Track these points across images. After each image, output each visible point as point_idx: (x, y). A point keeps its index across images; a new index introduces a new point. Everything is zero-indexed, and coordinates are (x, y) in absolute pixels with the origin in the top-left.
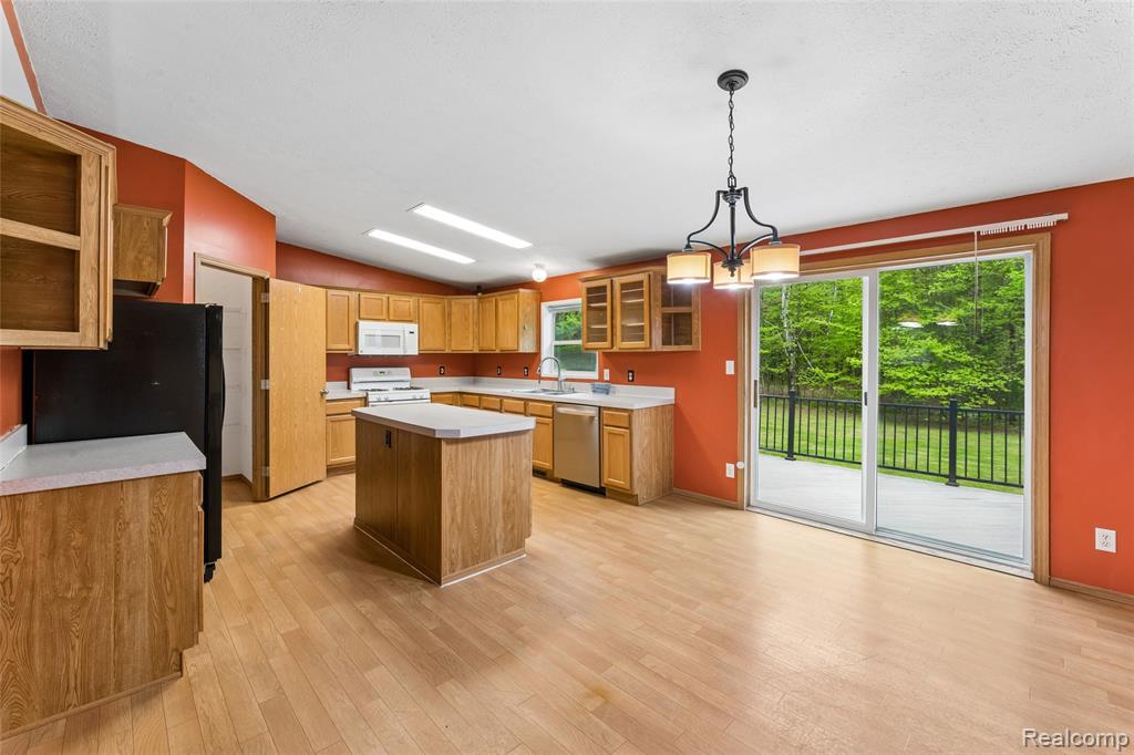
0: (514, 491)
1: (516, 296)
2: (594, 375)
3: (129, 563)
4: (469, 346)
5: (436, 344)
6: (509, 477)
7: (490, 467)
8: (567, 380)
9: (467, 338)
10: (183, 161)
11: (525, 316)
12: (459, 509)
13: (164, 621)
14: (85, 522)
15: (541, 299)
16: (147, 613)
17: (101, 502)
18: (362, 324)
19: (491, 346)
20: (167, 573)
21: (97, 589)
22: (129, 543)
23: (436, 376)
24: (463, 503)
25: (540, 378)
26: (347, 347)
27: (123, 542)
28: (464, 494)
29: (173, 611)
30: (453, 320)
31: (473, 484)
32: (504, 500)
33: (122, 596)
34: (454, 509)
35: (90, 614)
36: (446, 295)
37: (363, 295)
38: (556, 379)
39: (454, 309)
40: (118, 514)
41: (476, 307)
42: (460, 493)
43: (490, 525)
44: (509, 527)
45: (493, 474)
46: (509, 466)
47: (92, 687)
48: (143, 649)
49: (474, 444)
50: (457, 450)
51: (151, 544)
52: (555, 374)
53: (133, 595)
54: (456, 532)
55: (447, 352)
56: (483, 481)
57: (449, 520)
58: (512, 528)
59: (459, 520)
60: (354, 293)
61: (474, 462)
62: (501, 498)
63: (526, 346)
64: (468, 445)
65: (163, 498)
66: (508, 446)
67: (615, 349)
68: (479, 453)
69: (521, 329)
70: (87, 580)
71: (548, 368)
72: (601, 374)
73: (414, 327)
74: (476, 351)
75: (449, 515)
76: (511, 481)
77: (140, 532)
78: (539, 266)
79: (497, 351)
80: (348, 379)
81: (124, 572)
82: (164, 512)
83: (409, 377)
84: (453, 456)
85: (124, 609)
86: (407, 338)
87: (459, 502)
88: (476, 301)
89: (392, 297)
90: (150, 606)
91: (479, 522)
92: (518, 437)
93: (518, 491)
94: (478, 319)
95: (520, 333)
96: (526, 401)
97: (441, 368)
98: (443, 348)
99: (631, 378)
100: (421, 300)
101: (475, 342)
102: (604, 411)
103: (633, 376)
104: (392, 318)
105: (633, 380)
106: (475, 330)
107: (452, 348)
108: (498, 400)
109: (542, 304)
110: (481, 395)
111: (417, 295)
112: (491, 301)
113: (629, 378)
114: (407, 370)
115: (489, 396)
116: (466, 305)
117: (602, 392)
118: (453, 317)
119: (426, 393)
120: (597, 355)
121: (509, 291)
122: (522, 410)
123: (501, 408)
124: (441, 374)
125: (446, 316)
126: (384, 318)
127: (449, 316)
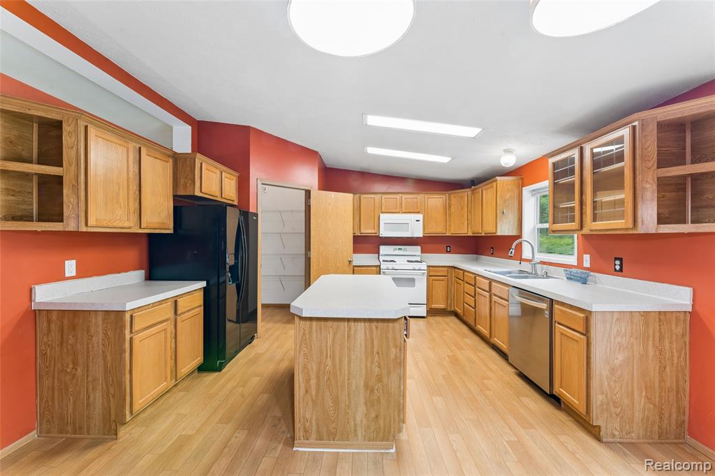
0: (379, 379)
1: (495, 184)
2: (572, 260)
3: (93, 359)
4: (464, 230)
5: (438, 229)
6: (372, 363)
7: (349, 349)
9: (463, 224)
10: (248, 128)
11: (505, 202)
12: (313, 382)
13: (109, 401)
14: (74, 330)
15: (523, 185)
16: (101, 393)
17: (81, 322)
18: (382, 216)
19: (488, 229)
20: (110, 372)
21: (79, 370)
22: (93, 348)
23: (443, 253)
24: (318, 378)
25: (521, 260)
26: (373, 231)
27: (90, 346)
28: (319, 370)
29: (114, 396)
30: (453, 210)
31: (329, 362)
32: (366, 386)
33: (90, 379)
34: (308, 381)
35: (76, 385)
36: (447, 191)
37: (384, 196)
39: (453, 202)
40: (88, 330)
41: (470, 198)
42: (314, 366)
43: (349, 407)
44: (373, 415)
45: (353, 357)
46: (372, 352)
47: (77, 425)
48: (99, 414)
49: (330, 323)
50: (311, 327)
51: (103, 352)
53: (95, 379)
54: (310, 403)
55: (448, 234)
56: (341, 362)
57: (303, 390)
58: (377, 417)
59: (314, 393)
60: (378, 195)
61: (330, 342)
62: (362, 383)
63: (505, 229)
64: (322, 323)
65: (109, 325)
66: (371, 332)
67: (586, 232)
68: (335, 334)
69: (499, 214)
70: (75, 363)
72: (580, 260)
73: (420, 217)
74: (470, 234)
75: (303, 385)
76: (377, 370)
77: (98, 343)
78: (508, 151)
79: (483, 235)
80: (378, 253)
81: (91, 364)
82: (109, 333)
83: (420, 253)
84: (307, 332)
85: (90, 387)
86: (413, 226)
87: (313, 376)
88: (470, 193)
89: (405, 197)
90: (102, 389)
91: (336, 402)
92: (386, 324)
93: (385, 379)
94: (471, 208)
95: (498, 217)
96: (491, 281)
97: (447, 247)
98: (444, 232)
99: (618, 268)
100: (427, 196)
101: (469, 226)
102: (556, 306)
103: (621, 265)
104: (403, 211)
105: (621, 270)
106: (469, 217)
107: (452, 232)
108: (473, 276)
109: (523, 188)
110: (464, 271)
111: (424, 192)
112: (479, 192)
113: (616, 267)
114: (419, 248)
115: (469, 272)
116: (462, 198)
117: (578, 281)
118: (452, 207)
119: (424, 266)
120: (576, 236)
121: (490, 181)
122: (488, 289)
123: (475, 284)
124: (447, 251)
125: (447, 207)
126: (398, 211)
127: (450, 206)
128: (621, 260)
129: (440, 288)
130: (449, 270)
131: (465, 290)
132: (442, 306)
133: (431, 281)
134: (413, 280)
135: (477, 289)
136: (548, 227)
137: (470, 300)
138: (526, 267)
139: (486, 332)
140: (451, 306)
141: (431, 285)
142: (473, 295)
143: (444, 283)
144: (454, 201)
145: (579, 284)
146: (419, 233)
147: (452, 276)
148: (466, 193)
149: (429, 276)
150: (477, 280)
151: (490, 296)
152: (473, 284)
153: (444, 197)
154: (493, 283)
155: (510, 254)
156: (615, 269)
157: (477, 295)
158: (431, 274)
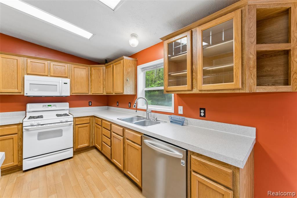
1: (122, 61)
2: (171, 109)
4: (102, 92)
5: (83, 90)
8: (152, 111)
9: (100, 87)
11: (128, 73)
15: (137, 64)
19: (118, 90)
25: (137, 109)
30: (93, 78)
36: (89, 65)
37: (30, 60)
38: (145, 110)
41: (104, 71)
52: (145, 107)
55: (90, 94)
63: (128, 91)
67: (195, 91)
69: (125, 81)
71: (141, 103)
72: (176, 109)
73: (68, 81)
74: (105, 94)
79: (114, 94)
80: (25, 110)
83: (68, 108)
86: (62, 87)
88: (104, 68)
89: (52, 63)
94: (105, 77)
95: (124, 83)
96: (124, 128)
97: (89, 102)
98: (87, 92)
99: (202, 114)
100: (73, 66)
101: (104, 89)
102: (193, 157)
103: (204, 113)
104: (52, 75)
105: (204, 116)
106: (104, 83)
107: (93, 93)
108: (110, 124)
109: (138, 66)
110: (102, 119)
111: (71, 63)
112: (111, 67)
113: (201, 114)
114: (68, 104)
115: (105, 120)
116: (99, 70)
117: (180, 124)
118: (93, 76)
119: (70, 118)
120: (173, 95)
121: (119, 59)
122: (122, 135)
123: (111, 129)
124: (89, 105)
125: (90, 76)
126: (46, 74)
127: (91, 75)
128: (204, 109)
129: (84, 133)
130: (91, 118)
131: (103, 132)
132: (86, 145)
133: (77, 129)
134: (61, 131)
135: (113, 133)
136: (163, 89)
137: (108, 141)
138: (140, 114)
139: (120, 166)
140: (92, 143)
141: (77, 132)
142: (109, 137)
143: (87, 128)
144: (93, 71)
145: (181, 126)
146: (67, 93)
147: (93, 122)
148: (103, 68)
149: (75, 125)
150: (112, 127)
151: (124, 139)
152: (109, 129)
153: (87, 68)
154: (126, 130)
155: (134, 107)
156: (201, 116)
157: (112, 137)
158: (76, 124)
